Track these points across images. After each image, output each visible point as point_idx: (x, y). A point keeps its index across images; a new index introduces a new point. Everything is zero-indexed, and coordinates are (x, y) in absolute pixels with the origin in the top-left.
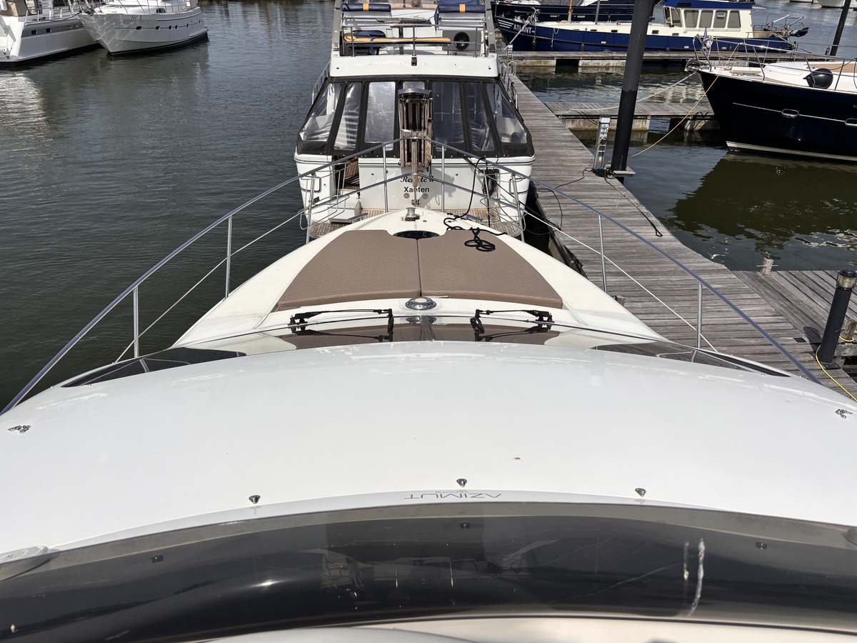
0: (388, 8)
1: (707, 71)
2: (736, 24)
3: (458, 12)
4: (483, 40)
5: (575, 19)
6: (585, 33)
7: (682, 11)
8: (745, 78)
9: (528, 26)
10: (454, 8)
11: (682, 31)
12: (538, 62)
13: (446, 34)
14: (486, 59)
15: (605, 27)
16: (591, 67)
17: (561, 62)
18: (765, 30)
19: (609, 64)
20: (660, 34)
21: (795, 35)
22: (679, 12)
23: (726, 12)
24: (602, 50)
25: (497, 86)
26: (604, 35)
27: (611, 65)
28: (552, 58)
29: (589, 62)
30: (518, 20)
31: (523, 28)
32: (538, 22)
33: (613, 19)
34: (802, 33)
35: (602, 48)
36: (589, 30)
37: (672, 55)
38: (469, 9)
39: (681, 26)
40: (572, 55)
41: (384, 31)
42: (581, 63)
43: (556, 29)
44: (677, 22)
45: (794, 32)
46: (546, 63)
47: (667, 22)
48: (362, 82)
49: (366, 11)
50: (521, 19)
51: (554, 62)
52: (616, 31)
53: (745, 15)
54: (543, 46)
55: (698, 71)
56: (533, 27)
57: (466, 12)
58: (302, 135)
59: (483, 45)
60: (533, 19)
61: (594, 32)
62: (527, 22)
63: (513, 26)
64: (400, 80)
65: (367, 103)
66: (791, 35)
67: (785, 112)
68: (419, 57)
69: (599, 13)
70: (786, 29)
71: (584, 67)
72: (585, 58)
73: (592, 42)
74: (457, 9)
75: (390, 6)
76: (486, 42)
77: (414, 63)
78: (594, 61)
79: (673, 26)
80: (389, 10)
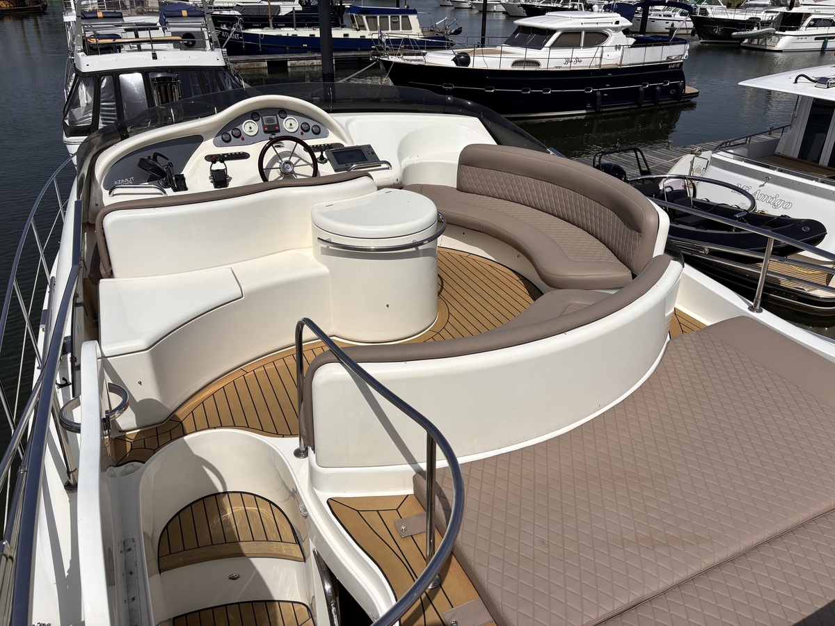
0: (120, 15)
1: (386, 59)
2: (408, 26)
3: (182, 16)
4: (207, 38)
5: (275, 27)
6: (287, 37)
7: (364, 17)
8: (413, 63)
9: (235, 33)
10: (178, 14)
11: (367, 34)
12: (251, 65)
13: (174, 34)
14: (213, 52)
15: (304, 33)
16: (298, 66)
17: (270, 63)
18: (431, 31)
19: (313, 63)
20: (350, 37)
21: (453, 34)
22: (362, 18)
23: (398, 17)
24: (305, 52)
25: (227, 73)
26: (304, 39)
27: (315, 64)
28: (263, 60)
29: (295, 62)
30: (224, 27)
31: (231, 34)
32: (243, 29)
33: (310, 26)
34: (458, 32)
35: (304, 50)
36: (290, 35)
37: (363, 54)
38: (190, 14)
39: (365, 30)
40: (280, 57)
41: (120, 34)
42: (289, 63)
43: (262, 35)
44: (362, 27)
45: (453, 31)
46: (258, 65)
47: (354, 27)
48: (112, 75)
49: (101, 18)
50: (227, 27)
51: (265, 64)
52: (314, 35)
53: (413, 19)
54: (252, 50)
55: (380, 60)
56: (241, 34)
57: (188, 16)
58: (67, 122)
59: (208, 42)
60: (239, 27)
61: (295, 37)
62: (234, 29)
63: (221, 33)
64: (145, 72)
65: (120, 92)
66: (451, 34)
67: (445, 86)
68: (157, 53)
69: (296, 21)
70: (446, 29)
71: (293, 67)
72: (291, 59)
73: (295, 44)
74: (180, 14)
75: (121, 14)
76: (211, 40)
77: (155, 57)
78: (300, 62)
79: (359, 30)
80: (121, 17)
